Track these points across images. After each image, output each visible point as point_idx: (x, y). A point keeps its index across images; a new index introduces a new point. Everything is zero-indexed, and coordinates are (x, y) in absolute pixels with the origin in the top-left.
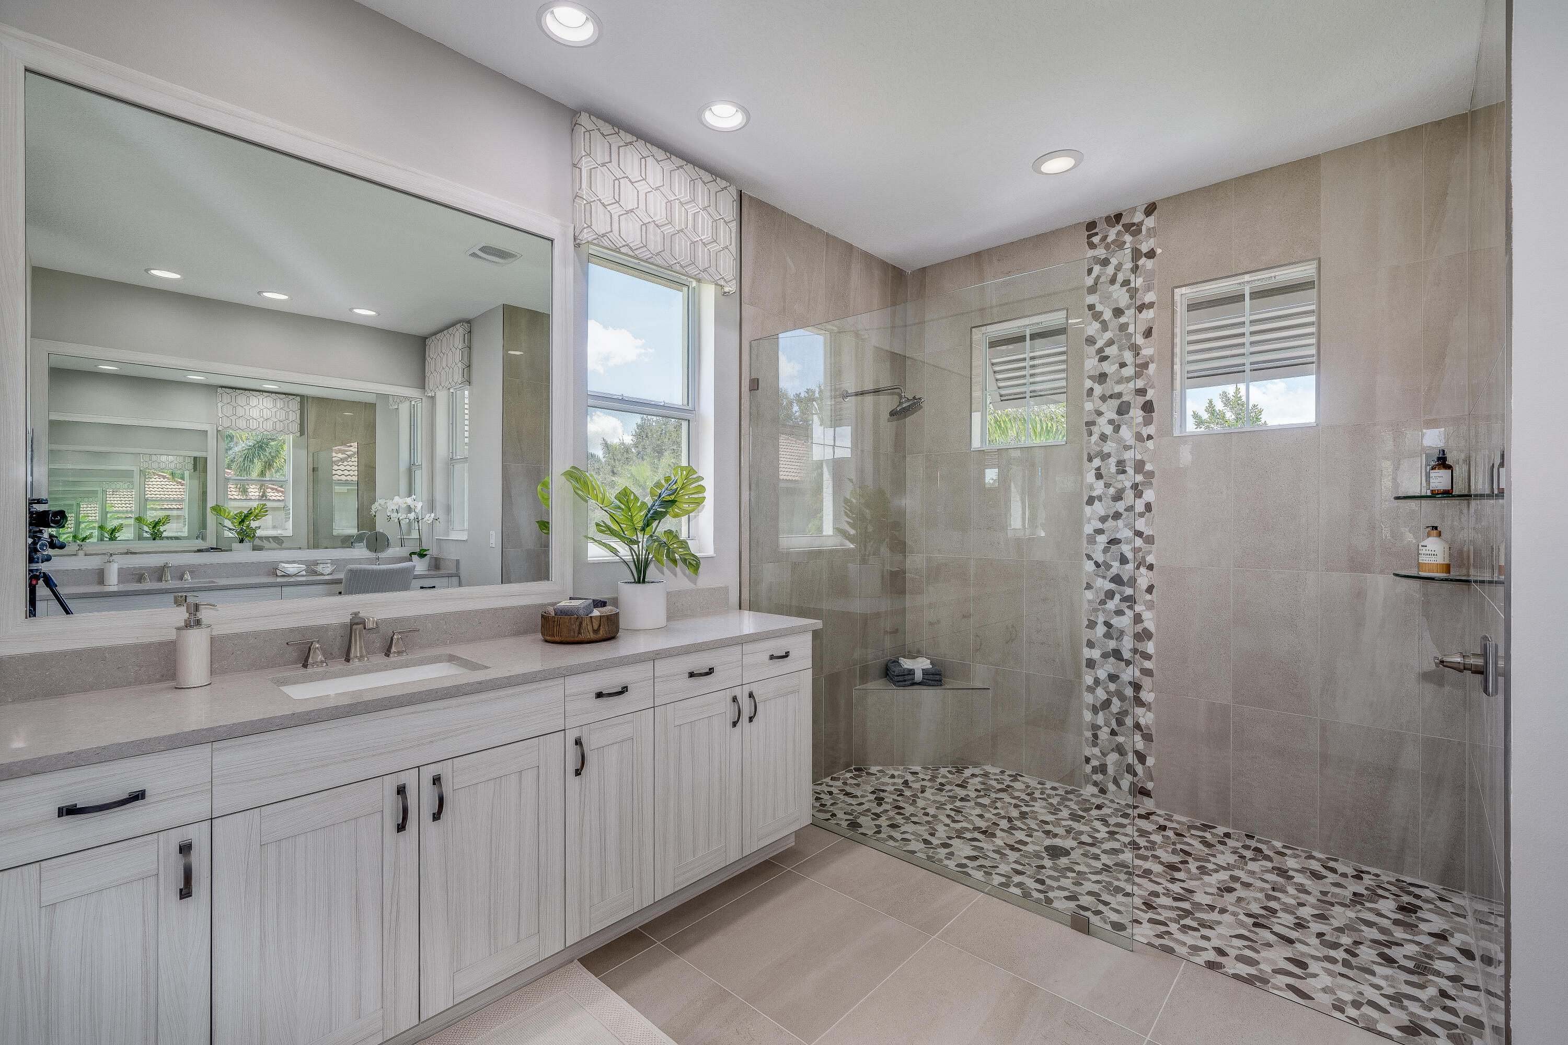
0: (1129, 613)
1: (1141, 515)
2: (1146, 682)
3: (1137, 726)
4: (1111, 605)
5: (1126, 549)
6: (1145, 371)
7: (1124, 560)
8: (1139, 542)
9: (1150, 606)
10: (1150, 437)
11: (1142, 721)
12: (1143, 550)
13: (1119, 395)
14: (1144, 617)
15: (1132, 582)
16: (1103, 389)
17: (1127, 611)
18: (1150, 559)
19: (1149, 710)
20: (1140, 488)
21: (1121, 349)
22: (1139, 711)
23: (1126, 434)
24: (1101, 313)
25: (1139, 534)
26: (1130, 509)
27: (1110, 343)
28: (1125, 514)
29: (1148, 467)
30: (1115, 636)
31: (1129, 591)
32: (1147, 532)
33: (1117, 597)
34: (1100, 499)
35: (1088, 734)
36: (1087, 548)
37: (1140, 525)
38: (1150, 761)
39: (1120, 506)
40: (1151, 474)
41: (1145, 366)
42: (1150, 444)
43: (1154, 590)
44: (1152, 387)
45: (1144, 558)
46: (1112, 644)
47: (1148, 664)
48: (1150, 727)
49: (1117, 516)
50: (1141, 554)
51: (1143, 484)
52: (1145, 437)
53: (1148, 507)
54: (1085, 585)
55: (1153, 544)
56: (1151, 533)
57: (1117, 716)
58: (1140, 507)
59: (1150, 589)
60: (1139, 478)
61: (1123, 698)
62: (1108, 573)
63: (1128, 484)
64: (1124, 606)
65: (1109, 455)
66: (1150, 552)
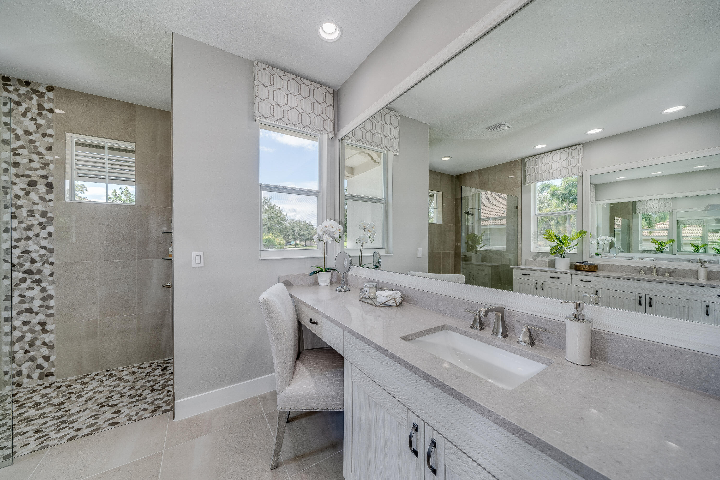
0: (38, 288)
1: (45, 238)
2: (49, 320)
3: (44, 344)
4: (24, 286)
5: (35, 256)
6: (47, 167)
7: (33, 261)
8: (43, 252)
9: (51, 283)
10: (50, 200)
11: (47, 340)
12: (47, 256)
13: (29, 176)
14: (47, 289)
15: (39, 272)
16: (17, 170)
17: (36, 287)
18: (51, 260)
19: (52, 333)
20: (44, 224)
21: (30, 152)
22: (45, 336)
23: (34, 196)
24: (15, 130)
25: (44, 248)
26: (38, 235)
27: (22, 147)
28: (34, 238)
29: (50, 215)
30: (27, 301)
31: (37, 277)
32: (49, 246)
33: (29, 281)
34: (15, 229)
35: (8, 359)
36: (4, 257)
37: (44, 243)
38: (52, 358)
39: (30, 234)
40: (52, 218)
41: (48, 164)
42: (51, 204)
43: (54, 275)
44: (52, 175)
45: (47, 260)
46: (25, 306)
47: (50, 311)
48: (53, 341)
49: (28, 238)
50: (45, 258)
51: (46, 223)
52: (48, 200)
53: (50, 234)
54: (3, 277)
55: (53, 252)
56: (52, 247)
57: (30, 342)
58: (44, 234)
59: (52, 275)
60: (43, 220)
62: (22, 269)
63: (36, 223)
64: (33, 285)
65: (21, 207)
66: (51, 257)
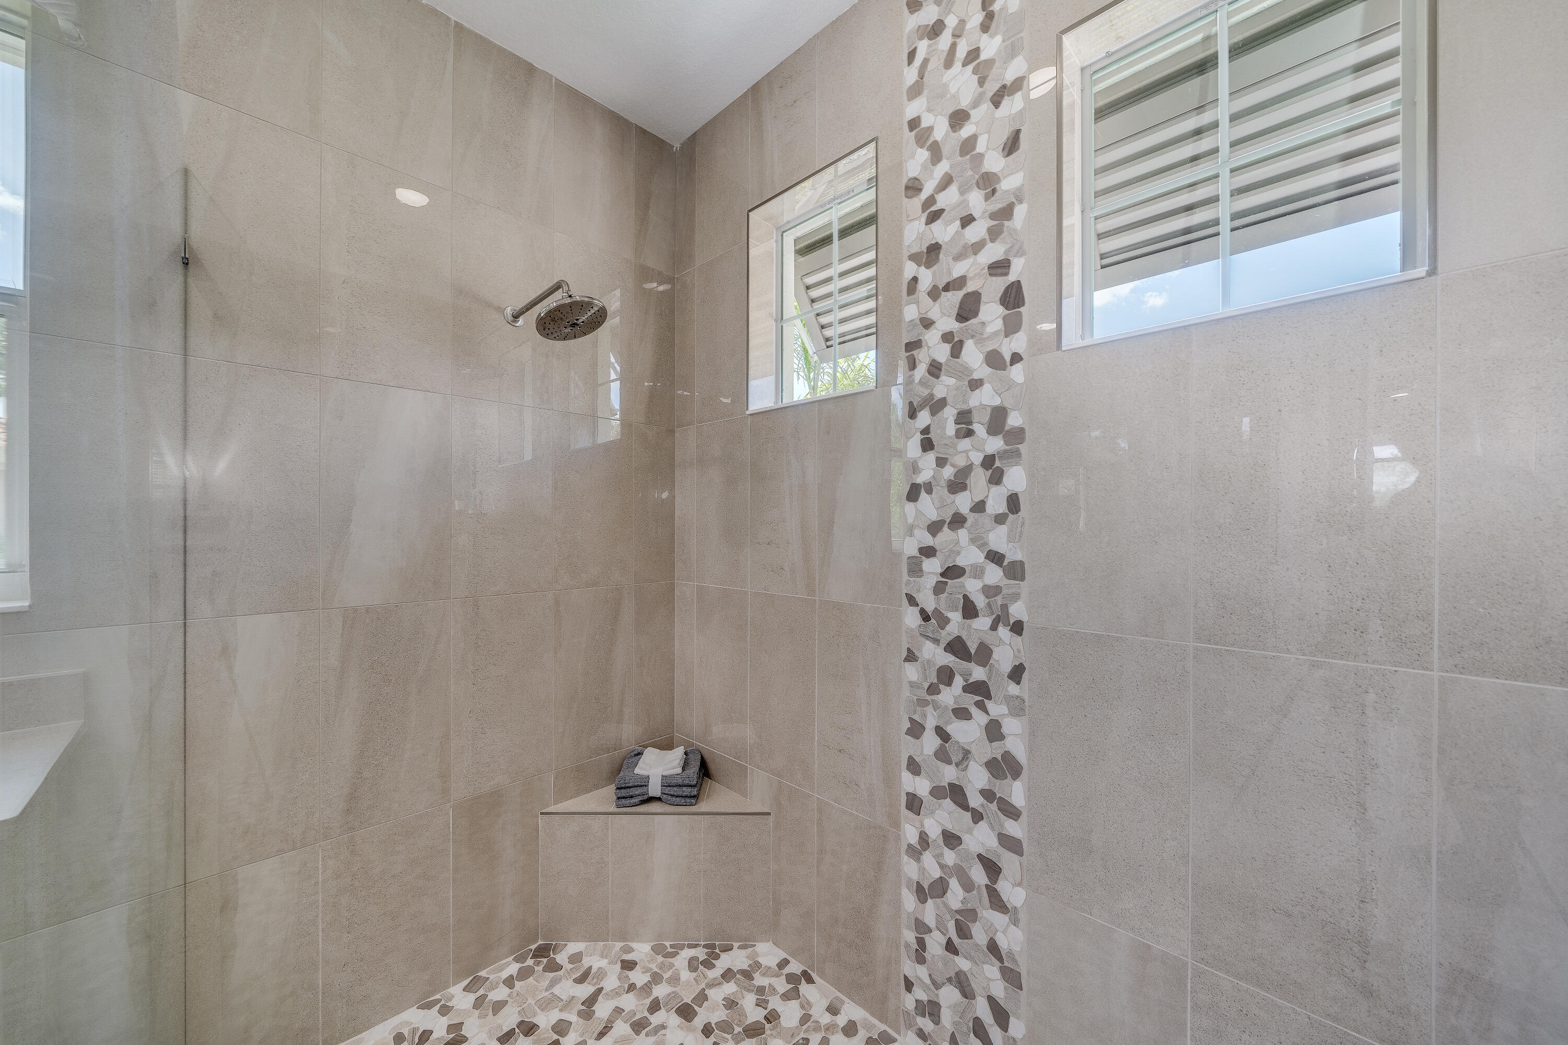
0: (980, 718)
1: (1000, 519)
2: (1008, 861)
3: (993, 948)
4: (950, 696)
5: (972, 586)
6: (1006, 223)
7: (969, 611)
8: (994, 574)
9: (1017, 707)
10: (1016, 358)
11: (1003, 943)
12: (1004, 592)
13: (960, 282)
14: (1005, 730)
15: (984, 655)
16: (934, 275)
17: (974, 711)
18: (1017, 611)
19: (1015, 922)
20: (998, 464)
21: (963, 191)
22: (999, 919)
23: (973, 355)
24: (930, 129)
25: (995, 557)
26: (979, 507)
27: (946, 182)
28: (971, 518)
29: (1014, 420)
30: (955, 759)
31: (978, 673)
32: (1013, 554)
33: (958, 682)
34: (929, 488)
35: (910, 936)
36: (908, 583)
37: (998, 538)
38: (1017, 1028)
39: (963, 502)
40: (1017, 435)
41: (1006, 213)
42: (1017, 373)
43: (1026, 676)
44: (1021, 253)
45: (1005, 607)
46: (949, 774)
47: (1013, 828)
48: (1017, 957)
49: (958, 521)
50: (999, 600)
51: (1004, 455)
52: (1008, 358)
53: (1013, 503)
54: (904, 654)
55: (1023, 578)
56: (1019, 557)
57: (958, 917)
58: (996, 503)
59: (1017, 674)
60: (995, 444)
61: (968, 886)
62: (943, 633)
63: (977, 458)
64: (969, 701)
65: (943, 403)
66: (1016, 597)
